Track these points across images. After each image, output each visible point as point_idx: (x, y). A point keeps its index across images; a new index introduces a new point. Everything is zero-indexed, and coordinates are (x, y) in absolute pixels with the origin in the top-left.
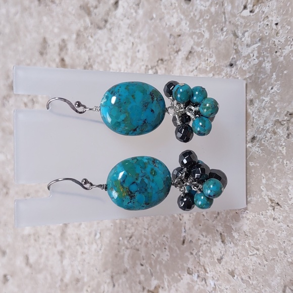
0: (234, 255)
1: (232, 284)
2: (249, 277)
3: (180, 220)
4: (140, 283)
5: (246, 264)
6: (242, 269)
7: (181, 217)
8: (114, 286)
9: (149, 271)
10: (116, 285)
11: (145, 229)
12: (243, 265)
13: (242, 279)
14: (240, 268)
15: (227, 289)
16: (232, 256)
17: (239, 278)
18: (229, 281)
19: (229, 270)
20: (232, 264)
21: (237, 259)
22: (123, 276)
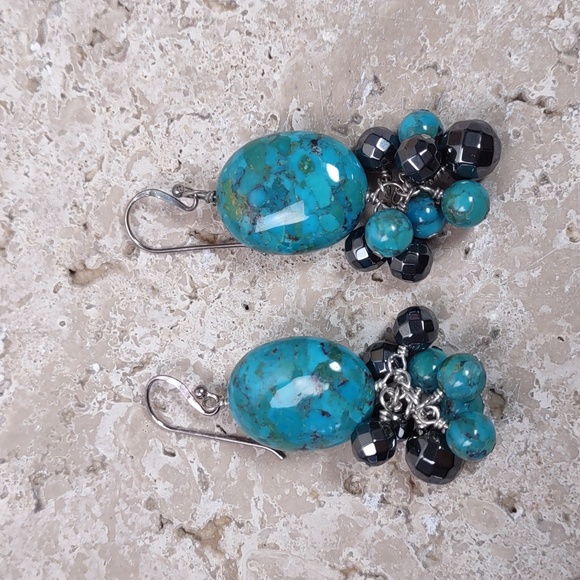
0: (526, 451)
1: (503, 530)
2: (566, 518)
3: (350, 334)
4: (151, 504)
5: (562, 481)
6: (546, 493)
7: (354, 329)
8: (39, 507)
9: (196, 474)
10: (50, 506)
11: (203, 347)
12: (550, 482)
13: (540, 521)
14: (540, 491)
15: (480, 543)
16: (520, 454)
17: (530, 516)
18: (492, 522)
19: (499, 493)
20: (513, 476)
21: (533, 465)
22: (84, 480)
